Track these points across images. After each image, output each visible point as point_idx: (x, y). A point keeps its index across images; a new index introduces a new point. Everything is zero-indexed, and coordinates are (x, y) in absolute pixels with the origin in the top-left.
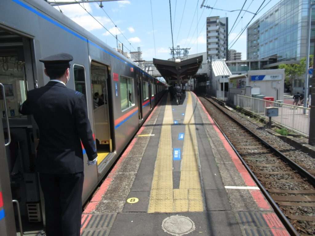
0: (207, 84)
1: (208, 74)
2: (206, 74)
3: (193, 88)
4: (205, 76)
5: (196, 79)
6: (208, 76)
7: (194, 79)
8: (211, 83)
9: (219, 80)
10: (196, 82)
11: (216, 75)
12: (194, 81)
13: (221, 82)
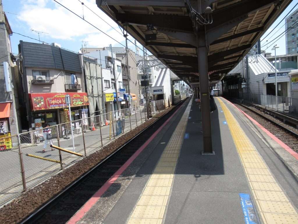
0: (243, 86)
1: (242, 74)
2: (239, 74)
3: (221, 92)
4: (238, 77)
5: (224, 81)
6: (242, 77)
7: (222, 82)
8: (248, 85)
9: (263, 80)
10: (225, 85)
11: (256, 74)
12: (223, 84)
13: (265, 83)
